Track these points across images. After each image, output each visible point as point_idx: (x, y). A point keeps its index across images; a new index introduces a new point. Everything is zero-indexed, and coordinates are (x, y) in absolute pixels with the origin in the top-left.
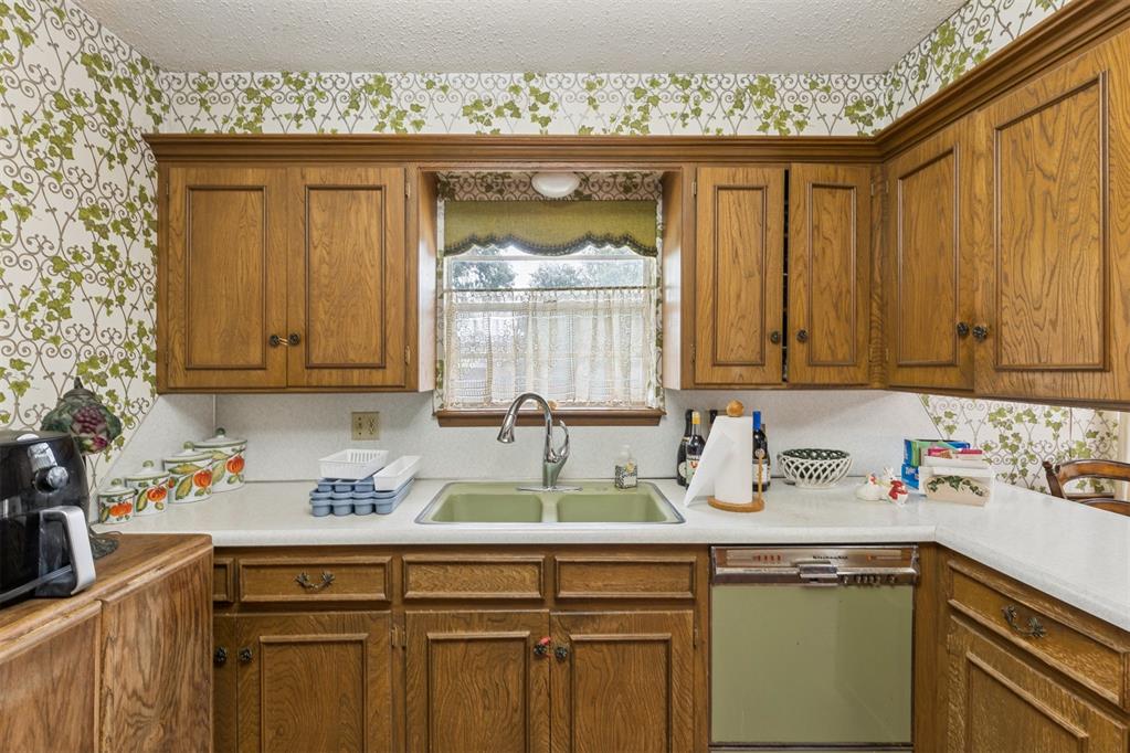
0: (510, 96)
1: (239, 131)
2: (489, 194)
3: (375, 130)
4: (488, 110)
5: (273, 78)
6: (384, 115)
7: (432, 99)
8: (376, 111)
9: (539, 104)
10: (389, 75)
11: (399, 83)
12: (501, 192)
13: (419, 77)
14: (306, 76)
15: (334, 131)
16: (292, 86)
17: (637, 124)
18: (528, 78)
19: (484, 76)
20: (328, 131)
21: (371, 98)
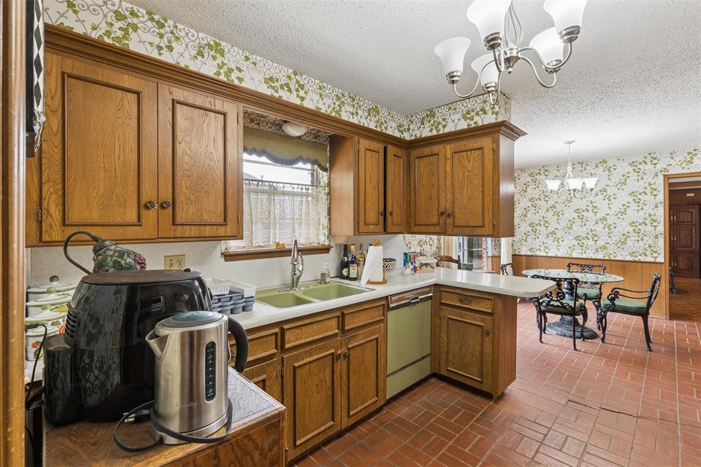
0: (287, 81)
1: (107, 40)
2: (253, 124)
3: (215, 74)
4: (276, 84)
5: (139, 11)
6: (220, 67)
7: (248, 68)
8: (215, 63)
9: (300, 90)
10: (223, 44)
11: (229, 51)
12: (258, 124)
13: (241, 51)
14: (166, 21)
15: (187, 67)
16: (154, 24)
17: (337, 112)
18: (295, 74)
19: (275, 65)
20: (182, 65)
21: (211, 53)
